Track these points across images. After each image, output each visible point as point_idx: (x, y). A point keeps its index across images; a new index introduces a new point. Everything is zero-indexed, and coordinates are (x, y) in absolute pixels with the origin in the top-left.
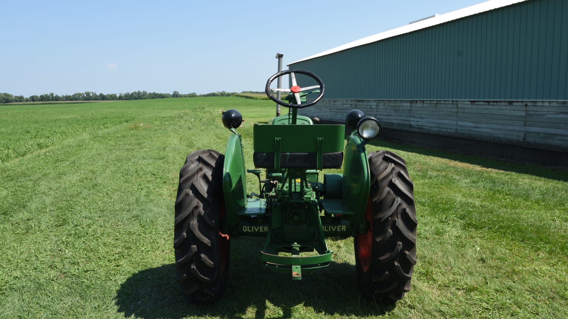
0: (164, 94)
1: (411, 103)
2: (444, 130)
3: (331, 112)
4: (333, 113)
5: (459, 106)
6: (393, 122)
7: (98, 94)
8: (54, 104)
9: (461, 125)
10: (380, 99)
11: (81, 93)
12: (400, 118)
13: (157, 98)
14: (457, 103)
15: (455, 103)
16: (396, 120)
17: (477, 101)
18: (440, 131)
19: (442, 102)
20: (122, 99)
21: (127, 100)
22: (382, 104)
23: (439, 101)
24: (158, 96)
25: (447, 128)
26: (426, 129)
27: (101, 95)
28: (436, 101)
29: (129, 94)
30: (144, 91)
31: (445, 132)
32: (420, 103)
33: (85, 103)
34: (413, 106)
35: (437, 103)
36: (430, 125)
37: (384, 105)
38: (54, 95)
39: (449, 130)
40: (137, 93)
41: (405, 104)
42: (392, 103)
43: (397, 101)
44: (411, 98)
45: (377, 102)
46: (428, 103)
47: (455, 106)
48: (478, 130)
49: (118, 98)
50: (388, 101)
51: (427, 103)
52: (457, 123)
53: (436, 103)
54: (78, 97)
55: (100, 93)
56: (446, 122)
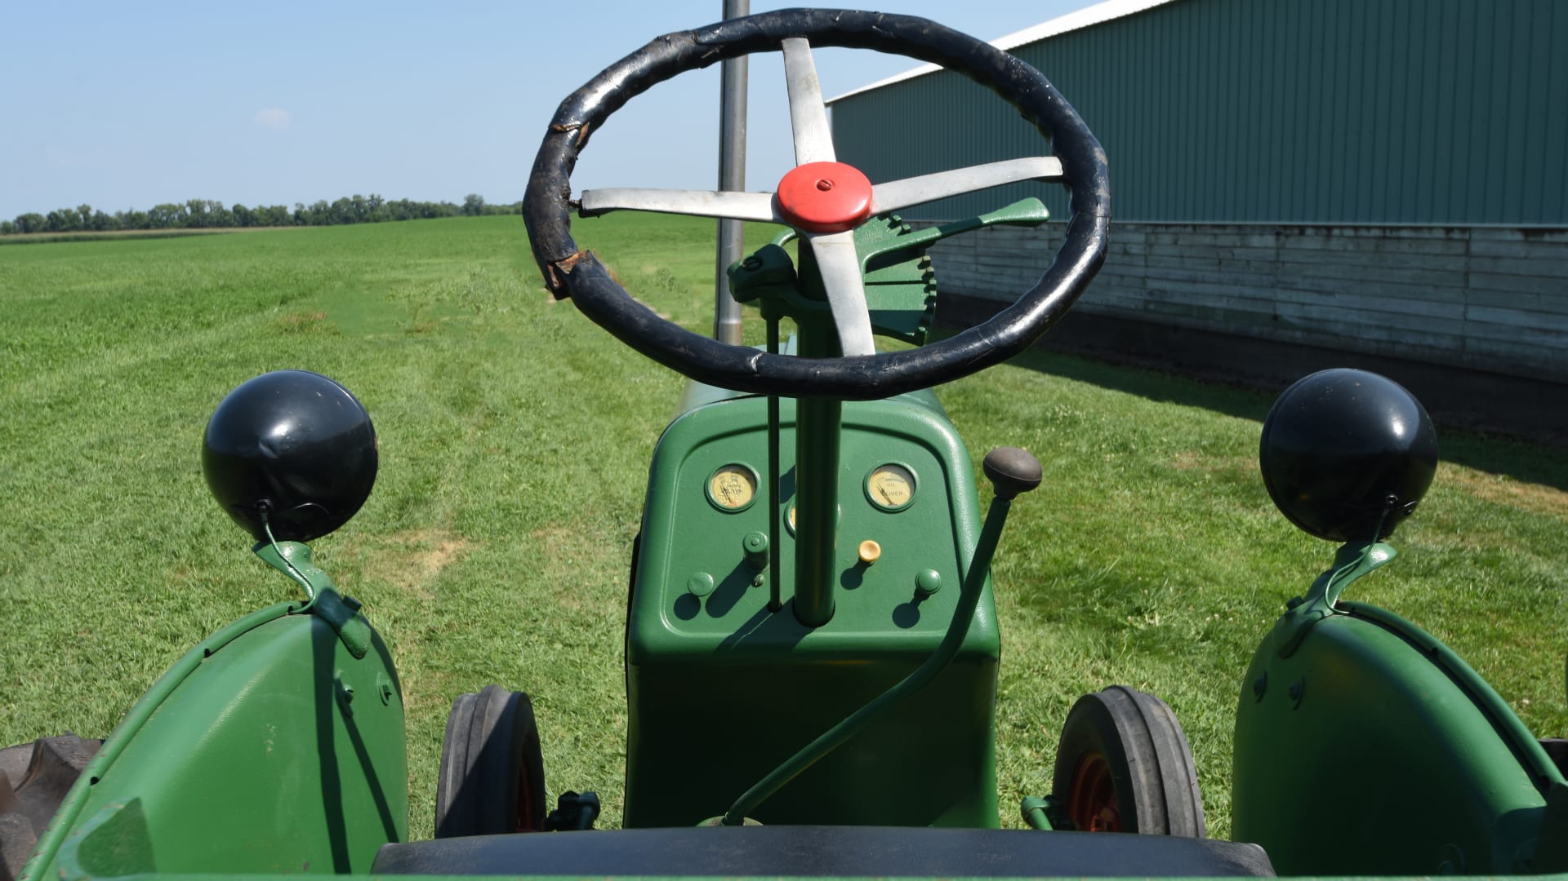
0: (435, 206)
1: (1278, 234)
2: (1410, 339)
3: (981, 268)
4: (988, 270)
5: (1475, 248)
6: (1210, 303)
7: (228, 207)
8: (90, 239)
9: (1480, 322)
10: (1158, 219)
11: (175, 202)
12: (1236, 290)
13: (415, 217)
14: (1467, 236)
15: (1456, 235)
16: (1221, 296)
17: (1551, 231)
18: (1395, 343)
19: (1404, 234)
20: (305, 223)
21: (319, 224)
22: (1166, 239)
23: (1392, 229)
24: (418, 212)
25: (1424, 333)
26: (1337, 335)
27: (237, 209)
28: (1379, 228)
29: (325, 205)
30: (372, 197)
31: (1414, 346)
32: (1317, 235)
33: (186, 235)
34: (1288, 246)
35: (1384, 238)
36: (1354, 317)
37: (1176, 243)
38: (93, 213)
39: (1430, 341)
40: (353, 203)
41: (1256, 241)
42: (1205, 234)
43: (1224, 227)
44: (1280, 219)
45: (1149, 230)
46: (1349, 237)
47: (1459, 248)
48: (1551, 340)
49: (292, 219)
50: (1190, 230)
51: (1342, 236)
52: (1465, 313)
53: (1379, 238)
54: (165, 218)
55: (236, 203)
56: (1421, 308)
